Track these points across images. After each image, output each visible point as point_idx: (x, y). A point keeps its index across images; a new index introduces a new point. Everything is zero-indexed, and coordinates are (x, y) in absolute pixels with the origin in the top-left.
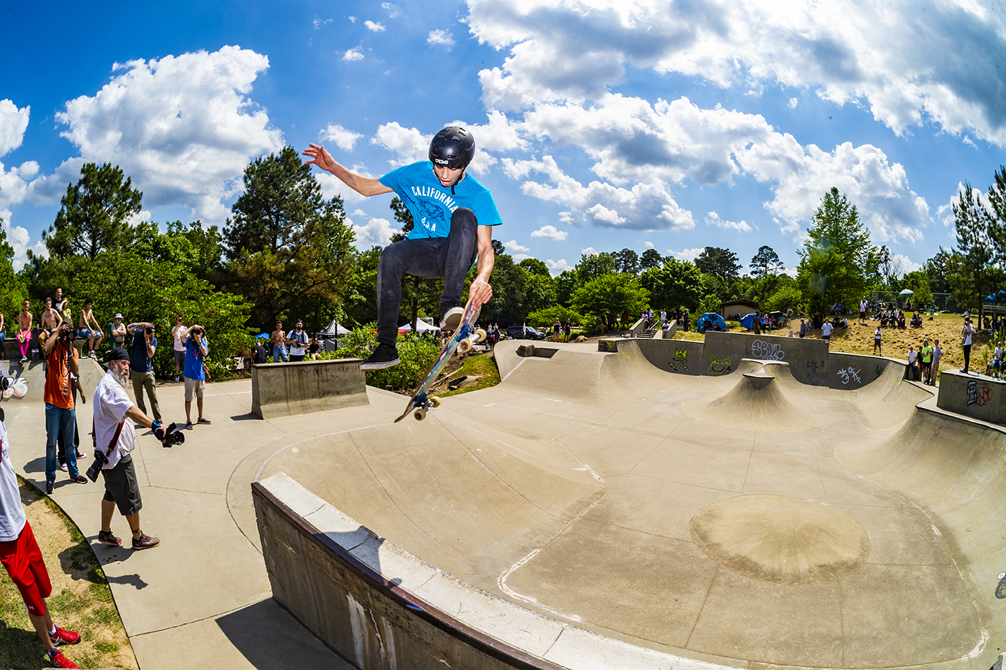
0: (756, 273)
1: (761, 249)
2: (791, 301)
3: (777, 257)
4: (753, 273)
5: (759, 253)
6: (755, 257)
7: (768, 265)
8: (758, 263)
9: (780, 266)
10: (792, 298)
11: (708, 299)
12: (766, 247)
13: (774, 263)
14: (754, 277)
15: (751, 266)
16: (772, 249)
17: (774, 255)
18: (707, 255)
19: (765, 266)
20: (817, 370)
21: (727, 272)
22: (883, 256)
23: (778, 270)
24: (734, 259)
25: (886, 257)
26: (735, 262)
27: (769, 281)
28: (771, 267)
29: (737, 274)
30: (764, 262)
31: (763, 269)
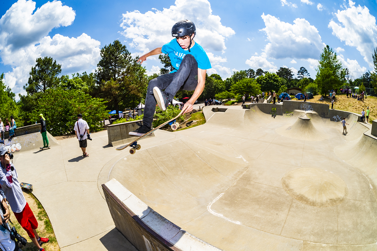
0: (299, 77)
1: (301, 68)
2: (314, 88)
3: (307, 71)
4: (298, 77)
5: (300, 70)
6: (299, 71)
7: (304, 74)
8: (300, 73)
9: (308, 75)
10: (314, 87)
11: (282, 87)
12: (303, 67)
13: (306, 74)
14: (299, 79)
15: (297, 74)
16: (305, 68)
17: (306, 70)
18: (281, 71)
19: (303, 74)
20: (325, 116)
21: (289, 77)
22: (347, 72)
23: (308, 76)
24: (291, 72)
25: (348, 72)
26: (291, 73)
27: (305, 81)
28: (305, 75)
29: (293, 78)
30: (302, 73)
31: (302, 76)
